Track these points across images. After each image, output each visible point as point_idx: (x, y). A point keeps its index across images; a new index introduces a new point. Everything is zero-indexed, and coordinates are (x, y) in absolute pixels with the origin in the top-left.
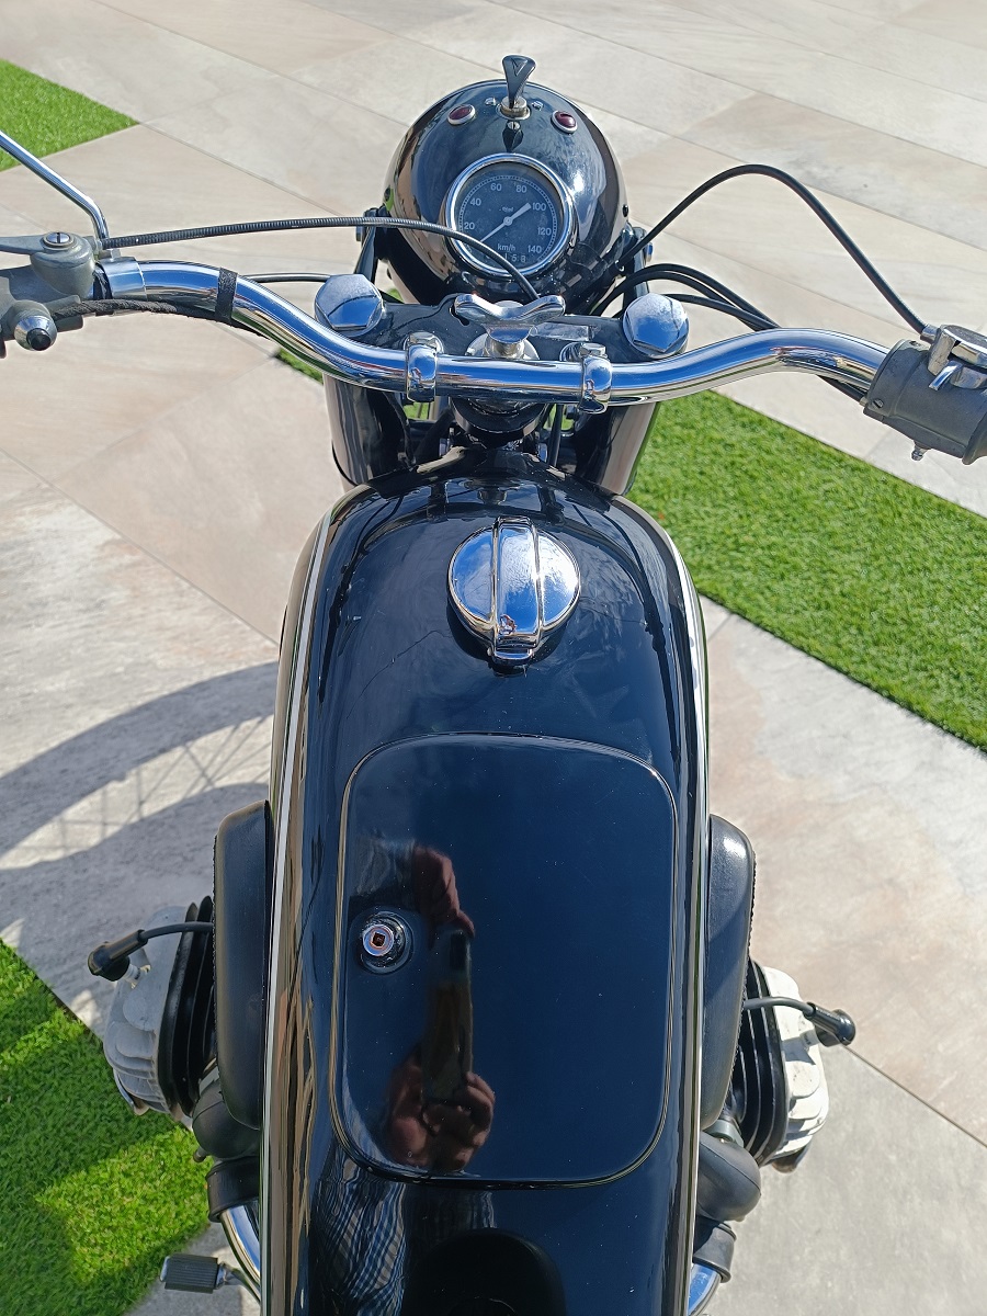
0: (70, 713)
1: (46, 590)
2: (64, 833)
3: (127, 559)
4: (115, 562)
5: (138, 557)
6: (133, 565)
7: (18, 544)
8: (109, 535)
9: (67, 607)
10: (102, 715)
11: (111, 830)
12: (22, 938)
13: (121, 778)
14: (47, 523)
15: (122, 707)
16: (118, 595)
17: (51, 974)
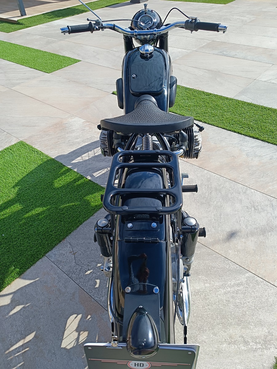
0: (81, 144)
1: (74, 129)
2: (82, 158)
3: (88, 123)
4: (86, 124)
5: (90, 123)
6: (89, 124)
7: (68, 123)
8: (84, 121)
9: (78, 131)
10: (86, 144)
11: (90, 157)
12: (77, 170)
13: (91, 151)
14: (73, 120)
15: (90, 142)
16: (87, 128)
17: (83, 174)
